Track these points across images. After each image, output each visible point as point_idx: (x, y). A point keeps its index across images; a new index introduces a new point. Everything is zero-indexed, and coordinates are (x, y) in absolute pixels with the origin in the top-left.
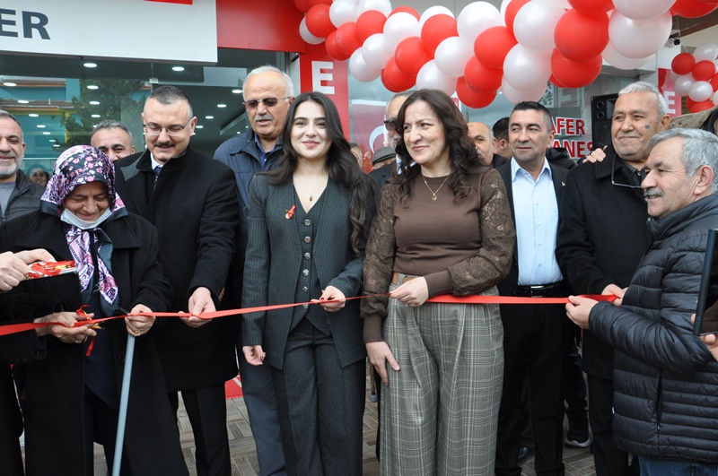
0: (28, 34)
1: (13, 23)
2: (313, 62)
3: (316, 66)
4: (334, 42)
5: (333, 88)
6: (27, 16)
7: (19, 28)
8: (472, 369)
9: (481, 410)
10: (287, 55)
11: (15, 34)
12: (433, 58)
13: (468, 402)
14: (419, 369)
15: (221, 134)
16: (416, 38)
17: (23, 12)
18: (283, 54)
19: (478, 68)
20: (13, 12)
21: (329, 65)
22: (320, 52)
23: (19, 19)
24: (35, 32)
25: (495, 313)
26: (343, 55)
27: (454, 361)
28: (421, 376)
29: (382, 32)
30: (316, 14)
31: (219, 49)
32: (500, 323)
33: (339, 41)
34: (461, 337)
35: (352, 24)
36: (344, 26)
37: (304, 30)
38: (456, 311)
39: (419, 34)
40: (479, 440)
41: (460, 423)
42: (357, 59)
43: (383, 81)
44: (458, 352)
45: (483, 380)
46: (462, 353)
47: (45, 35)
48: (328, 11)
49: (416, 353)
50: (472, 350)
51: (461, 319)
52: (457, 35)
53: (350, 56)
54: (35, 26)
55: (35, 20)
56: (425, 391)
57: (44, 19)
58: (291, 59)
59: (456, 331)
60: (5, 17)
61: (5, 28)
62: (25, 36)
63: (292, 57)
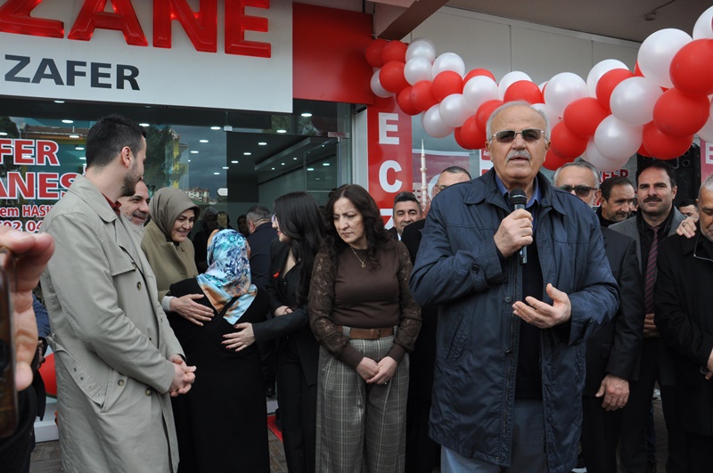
0: (120, 86)
1: (108, 76)
2: (380, 114)
3: (383, 117)
5: (398, 139)
6: (120, 68)
7: (113, 80)
10: (353, 106)
11: (109, 86)
15: (256, 169)
17: (118, 66)
18: (349, 106)
19: (564, 135)
20: (108, 66)
21: (394, 117)
22: (387, 105)
23: (113, 72)
24: (127, 83)
26: (415, 109)
29: (462, 93)
30: (392, 70)
31: (294, 99)
33: (414, 98)
35: (427, 82)
36: (419, 84)
37: (375, 83)
39: (501, 97)
42: (433, 115)
43: (456, 137)
47: (135, 86)
48: (402, 69)
54: (127, 78)
55: (128, 73)
57: (135, 72)
58: (357, 110)
60: (101, 70)
61: (101, 80)
62: (118, 88)
63: (358, 107)
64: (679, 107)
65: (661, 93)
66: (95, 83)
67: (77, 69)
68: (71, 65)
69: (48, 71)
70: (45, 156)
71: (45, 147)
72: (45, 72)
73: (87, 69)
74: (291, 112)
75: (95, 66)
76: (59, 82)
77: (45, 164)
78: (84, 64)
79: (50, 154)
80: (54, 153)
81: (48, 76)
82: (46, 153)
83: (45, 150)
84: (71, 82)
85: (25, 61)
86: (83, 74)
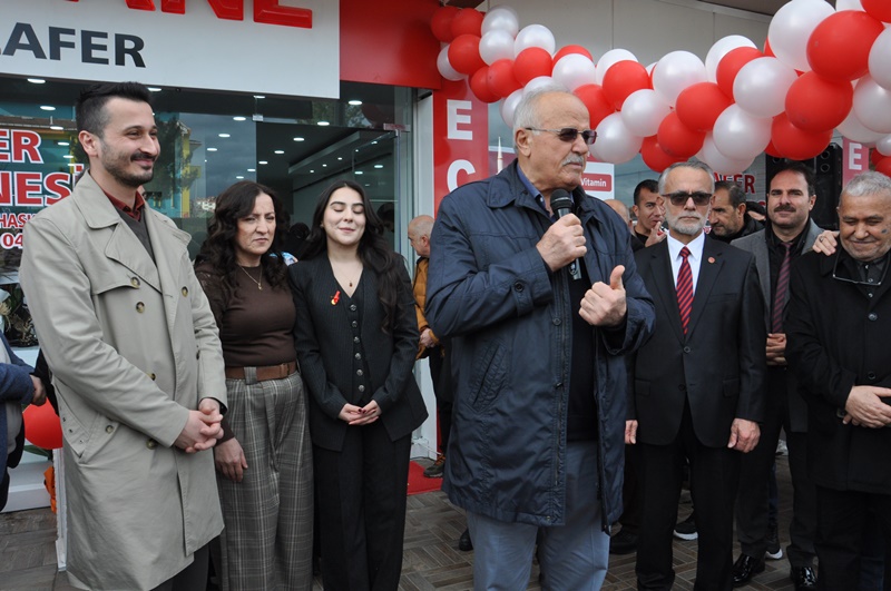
0: (120, 61)
1: (104, 48)
2: (449, 101)
3: (453, 106)
4: (483, 80)
5: (471, 133)
6: (120, 39)
7: (110, 54)
10: (415, 91)
11: (105, 61)
12: (619, 110)
17: (116, 35)
19: (676, 128)
20: (104, 35)
21: (467, 105)
22: (456, 91)
23: (110, 43)
24: (128, 58)
29: (550, 75)
30: (463, 46)
31: (341, 81)
33: (491, 81)
35: (508, 61)
36: (497, 64)
37: (443, 62)
39: (599, 82)
47: (139, 62)
48: (477, 44)
52: (649, 86)
54: (129, 51)
55: (129, 45)
57: (139, 44)
60: (95, 41)
61: (96, 54)
62: (117, 64)
63: (421, 94)
64: (816, 95)
65: (795, 77)
66: (87, 58)
67: (64, 38)
68: (54, 32)
69: (24, 40)
70: (24, 151)
71: (23, 138)
72: (21, 42)
73: (77, 39)
74: (338, 97)
75: (87, 36)
76: (39, 54)
77: (23, 161)
78: (72, 32)
79: (30, 148)
80: (36, 147)
81: (24, 47)
82: (25, 147)
83: (23, 143)
84: (55, 55)
86: (71, 45)
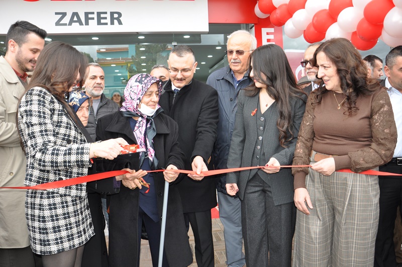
0: (112, 23)
1: (105, 18)
2: (262, 29)
3: (264, 31)
4: (275, 16)
6: (112, 14)
7: (108, 21)
8: (356, 215)
9: (362, 242)
10: (247, 25)
11: (106, 24)
12: (336, 21)
13: (353, 235)
14: (321, 211)
15: (209, 72)
16: (325, 10)
17: (111, 12)
18: (245, 25)
20: (106, 13)
21: (272, 30)
22: (266, 23)
23: (108, 16)
24: (116, 22)
25: (374, 180)
26: (280, 23)
27: (343, 208)
28: (322, 215)
29: (304, 8)
30: (265, 0)
31: (209, 24)
32: (378, 186)
34: (349, 194)
35: (286, 5)
36: (280, 6)
37: (257, 10)
38: (346, 178)
39: (327, 8)
40: (361, 260)
41: (348, 248)
42: (289, 25)
43: (305, 37)
44: (347, 203)
45: (364, 223)
46: (349, 204)
47: (120, 23)
49: (319, 201)
50: (357, 203)
51: (350, 183)
52: (351, 5)
53: (284, 24)
54: (116, 19)
55: (116, 16)
56: (324, 224)
57: (120, 15)
58: (250, 27)
59: (346, 190)
60: (102, 16)
61: (102, 21)
62: (111, 24)
66: (99, 23)
67: (90, 16)
68: (87, 14)
69: (75, 19)
72: (74, 20)
73: (95, 16)
75: (99, 14)
76: (81, 24)
78: (93, 13)
81: (75, 22)
84: (87, 23)
85: (64, 14)
86: (93, 19)
